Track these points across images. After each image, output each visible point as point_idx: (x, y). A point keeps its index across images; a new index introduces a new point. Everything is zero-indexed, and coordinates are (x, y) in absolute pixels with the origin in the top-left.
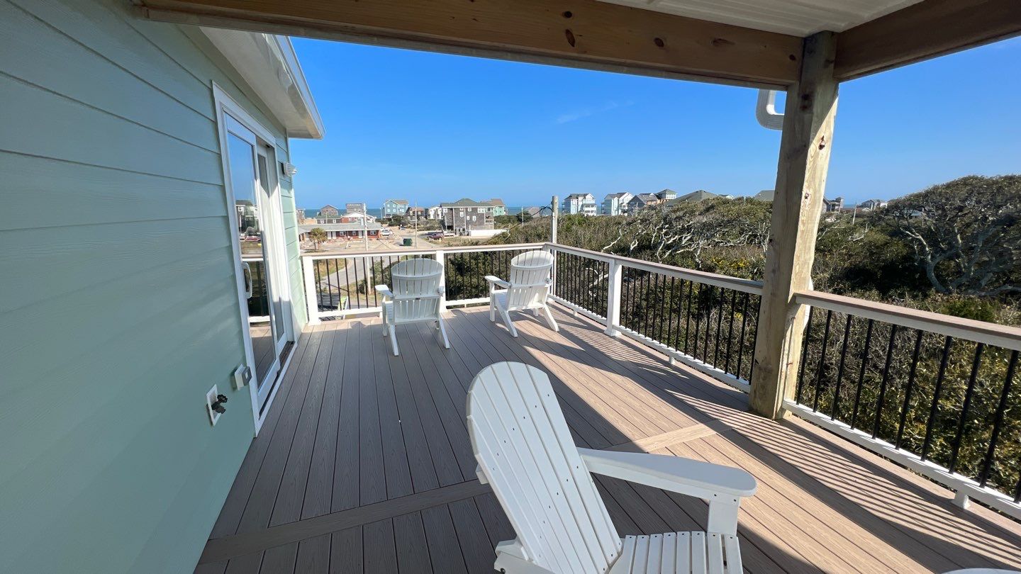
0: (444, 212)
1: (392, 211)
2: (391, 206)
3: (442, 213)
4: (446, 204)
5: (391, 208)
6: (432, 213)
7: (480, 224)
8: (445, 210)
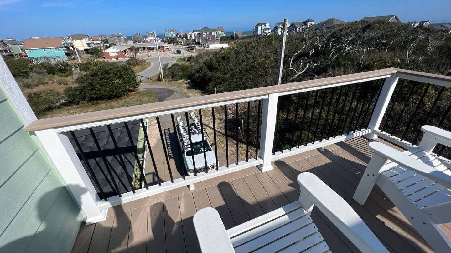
0: (195, 35)
1: (169, 35)
2: (168, 33)
3: (194, 36)
4: (196, 31)
5: (169, 34)
6: (189, 36)
7: (213, 41)
8: (196, 34)
